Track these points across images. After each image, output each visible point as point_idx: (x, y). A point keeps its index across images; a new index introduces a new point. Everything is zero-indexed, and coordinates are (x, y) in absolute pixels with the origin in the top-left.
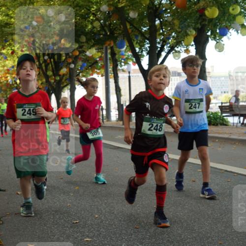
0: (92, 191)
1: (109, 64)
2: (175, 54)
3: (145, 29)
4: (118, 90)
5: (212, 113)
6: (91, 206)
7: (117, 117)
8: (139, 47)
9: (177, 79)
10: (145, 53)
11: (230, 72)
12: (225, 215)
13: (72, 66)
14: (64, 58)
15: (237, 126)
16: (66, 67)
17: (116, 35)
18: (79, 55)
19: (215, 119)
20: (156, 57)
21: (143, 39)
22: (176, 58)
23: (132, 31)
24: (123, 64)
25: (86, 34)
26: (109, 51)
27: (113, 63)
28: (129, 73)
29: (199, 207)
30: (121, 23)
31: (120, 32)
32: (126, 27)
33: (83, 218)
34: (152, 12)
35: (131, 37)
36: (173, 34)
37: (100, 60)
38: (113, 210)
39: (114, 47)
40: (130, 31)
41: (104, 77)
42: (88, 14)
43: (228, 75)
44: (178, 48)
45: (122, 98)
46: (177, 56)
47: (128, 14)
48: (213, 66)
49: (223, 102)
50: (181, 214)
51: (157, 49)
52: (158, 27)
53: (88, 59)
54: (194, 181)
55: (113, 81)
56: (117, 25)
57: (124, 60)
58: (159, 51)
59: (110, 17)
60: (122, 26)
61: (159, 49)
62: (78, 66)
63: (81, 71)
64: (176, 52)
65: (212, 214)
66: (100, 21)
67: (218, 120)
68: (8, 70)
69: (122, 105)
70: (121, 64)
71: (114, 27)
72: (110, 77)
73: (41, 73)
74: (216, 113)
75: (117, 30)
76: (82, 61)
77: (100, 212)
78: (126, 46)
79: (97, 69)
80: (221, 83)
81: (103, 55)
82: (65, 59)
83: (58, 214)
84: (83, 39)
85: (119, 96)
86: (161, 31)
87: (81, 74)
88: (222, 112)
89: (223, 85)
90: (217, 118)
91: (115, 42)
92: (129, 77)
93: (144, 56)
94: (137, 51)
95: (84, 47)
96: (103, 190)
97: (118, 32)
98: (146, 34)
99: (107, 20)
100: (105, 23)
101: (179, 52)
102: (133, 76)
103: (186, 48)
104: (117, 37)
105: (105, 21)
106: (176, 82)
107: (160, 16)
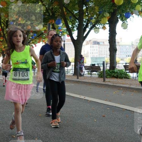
0: (35, 122)
2: (95, 29)
3: (76, 12)
5: (119, 70)
6: (33, 132)
8: (72, 24)
9: (97, 46)
10: (75, 29)
11: (132, 43)
12: (123, 140)
15: (135, 79)
17: (56, 16)
19: (121, 74)
20: (83, 31)
21: (74, 19)
22: (96, 32)
23: (67, 13)
28: (64, 41)
29: (106, 134)
30: (60, 8)
31: (59, 14)
32: (63, 10)
35: (66, 17)
36: (95, 16)
37: (44, 32)
38: (48, 135)
39: (55, 24)
40: (66, 13)
42: (37, 1)
43: (131, 44)
44: (97, 25)
46: (97, 31)
47: (64, 2)
48: (121, 38)
49: (127, 63)
50: (94, 138)
52: (85, 11)
53: (36, 32)
54: (104, 116)
56: (57, 9)
57: (61, 32)
58: (85, 27)
59: (52, 4)
60: (60, 10)
61: (85, 26)
62: (30, 36)
63: (32, 39)
65: (114, 139)
66: (45, 6)
67: (123, 75)
71: (55, 10)
73: (4, 40)
74: (121, 70)
75: (56, 13)
76: (33, 33)
77: (39, 136)
79: (42, 38)
80: (126, 50)
81: (47, 29)
83: (10, 138)
86: (87, 14)
87: (31, 41)
88: (126, 70)
89: (128, 51)
90: (122, 74)
91: (55, 21)
92: (64, 44)
93: (74, 30)
94: (70, 27)
96: (42, 121)
97: (57, 14)
98: (77, 16)
99: (50, 5)
100: (49, 7)
101: (98, 28)
102: (67, 44)
103: (103, 25)
104: (57, 17)
105: (49, 6)
106: (96, 48)
107: (86, 3)
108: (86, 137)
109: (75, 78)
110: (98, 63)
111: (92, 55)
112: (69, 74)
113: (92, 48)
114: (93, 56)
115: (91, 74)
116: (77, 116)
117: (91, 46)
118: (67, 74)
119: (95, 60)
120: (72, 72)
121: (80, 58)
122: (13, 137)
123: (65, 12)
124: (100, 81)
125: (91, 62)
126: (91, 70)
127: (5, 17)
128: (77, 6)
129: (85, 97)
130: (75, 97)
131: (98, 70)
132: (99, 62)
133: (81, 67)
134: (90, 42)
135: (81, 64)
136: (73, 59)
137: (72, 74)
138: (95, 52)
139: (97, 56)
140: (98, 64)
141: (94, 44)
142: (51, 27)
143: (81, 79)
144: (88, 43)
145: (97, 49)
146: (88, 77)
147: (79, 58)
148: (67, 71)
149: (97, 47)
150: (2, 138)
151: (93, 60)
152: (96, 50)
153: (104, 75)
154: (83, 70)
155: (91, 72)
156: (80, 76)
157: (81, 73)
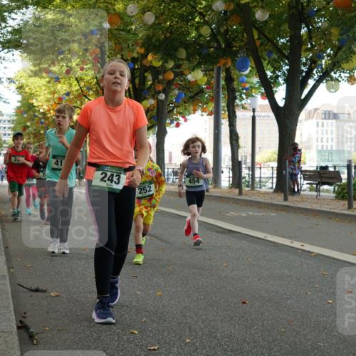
0: (184, 300)
1: (222, 96)
2: (330, 83)
4: (234, 137)
6: (179, 323)
7: (231, 182)
8: (272, 69)
9: (332, 123)
10: (281, 80)
13: (162, 96)
14: (149, 83)
16: (153, 97)
17: (235, 48)
18: (174, 78)
20: (299, 87)
21: (278, 57)
22: (332, 90)
23: (261, 45)
24: (244, 96)
25: (187, 46)
26: (223, 75)
27: (228, 94)
28: (254, 111)
30: (245, 30)
31: (242, 44)
32: (253, 37)
33: (165, 342)
34: (296, 13)
35: (259, 53)
36: (328, 51)
37: (207, 88)
38: (215, 332)
39: (232, 68)
40: (258, 43)
41: (213, 116)
42: (192, 14)
44: (335, 73)
45: (240, 151)
46: (333, 87)
47: (254, 17)
50: (326, 345)
51: (302, 73)
52: (304, 38)
53: (188, 86)
55: (228, 123)
56: (238, 33)
57: (246, 89)
58: (304, 77)
59: (227, 20)
60: (245, 36)
61: (304, 74)
62: (172, 96)
63: (177, 104)
64: (332, 79)
66: (210, 26)
68: (60, 99)
69: (240, 163)
70: (241, 96)
71: (233, 36)
72: (222, 116)
75: (236, 42)
76: (179, 89)
77: (194, 334)
78: (250, 68)
79: (202, 103)
81: (213, 81)
82: (151, 85)
84: (183, 53)
85: (236, 147)
86: (309, 46)
87: (175, 109)
91: (234, 61)
92: (254, 118)
93: (279, 84)
94: (269, 77)
95: (183, 66)
96: (201, 299)
97: (238, 45)
98: (285, 49)
99: (222, 23)
100: (219, 29)
101: (338, 80)
102: (259, 117)
103: (349, 73)
104: (237, 52)
105: (219, 25)
106: (330, 129)
107: (308, 20)
108: (308, 340)
109: (279, 199)
110: (336, 163)
111: (320, 144)
112: (264, 188)
113: (320, 128)
114: (323, 146)
115: (318, 190)
116: (283, 290)
117: (318, 123)
118: (260, 188)
119: (327, 158)
120: (272, 183)
121: (292, 151)
122: (133, 333)
123: (256, 41)
124: (341, 207)
125: (318, 161)
126: (319, 180)
127: (115, 50)
128: (286, 27)
129: (302, 245)
130: (279, 244)
131: (335, 181)
132: (338, 163)
133: (294, 172)
134: (316, 114)
135: (294, 165)
136: (275, 153)
137: (272, 188)
138: (327, 138)
139: (332, 146)
140: (335, 167)
141: (325, 118)
142: (222, 75)
143: (293, 201)
144: (311, 115)
145: (332, 130)
146: (311, 197)
147: (290, 151)
148: (260, 182)
149: (332, 126)
150: (108, 335)
151: (322, 155)
152: (329, 132)
153: (349, 192)
154: (299, 180)
155: (317, 185)
156: (291, 194)
157: (294, 186)
